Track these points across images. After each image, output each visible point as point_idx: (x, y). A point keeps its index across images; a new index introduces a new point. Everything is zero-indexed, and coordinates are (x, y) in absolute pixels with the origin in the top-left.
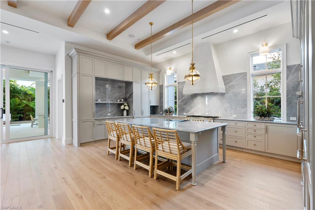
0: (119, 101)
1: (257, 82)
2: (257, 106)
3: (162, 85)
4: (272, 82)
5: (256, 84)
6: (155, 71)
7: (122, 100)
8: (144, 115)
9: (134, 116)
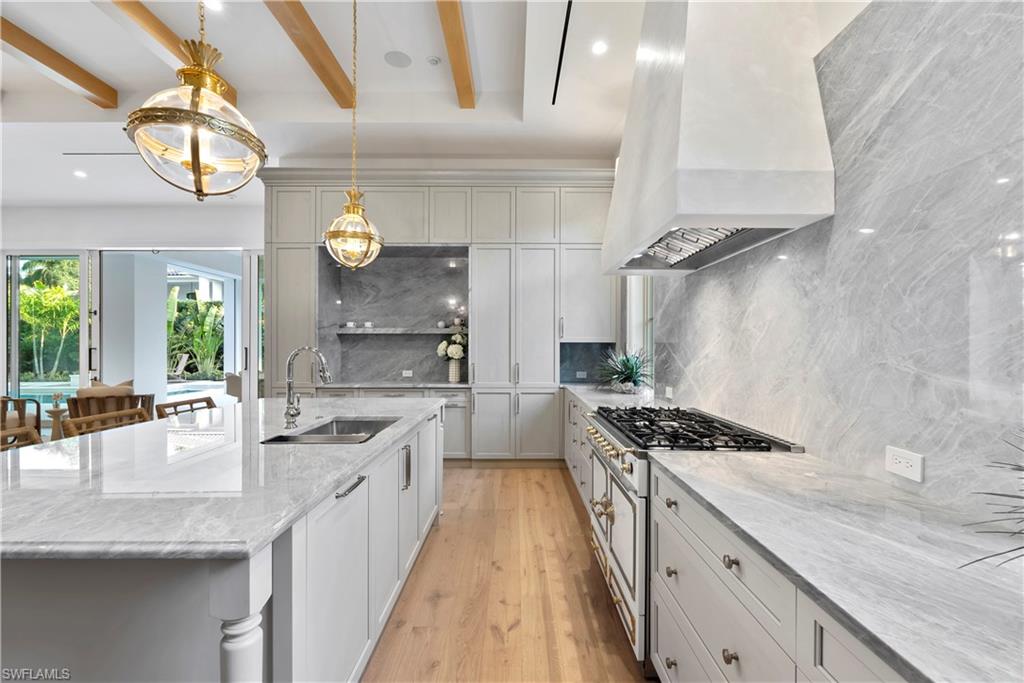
0: (441, 324)
7: (457, 322)
8: (525, 382)
9: (474, 386)
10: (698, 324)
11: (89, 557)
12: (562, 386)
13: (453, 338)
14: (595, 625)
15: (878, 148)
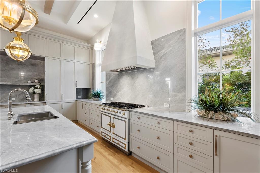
0: (29, 82)
1: (215, 61)
2: (215, 89)
3: (94, 64)
4: (234, 62)
5: (214, 64)
6: (87, 46)
7: (36, 81)
8: (65, 99)
9: (47, 102)
10: (121, 84)
11: (47, 157)
12: (76, 100)
13: (36, 86)
14: (112, 151)
15: (162, 59)
